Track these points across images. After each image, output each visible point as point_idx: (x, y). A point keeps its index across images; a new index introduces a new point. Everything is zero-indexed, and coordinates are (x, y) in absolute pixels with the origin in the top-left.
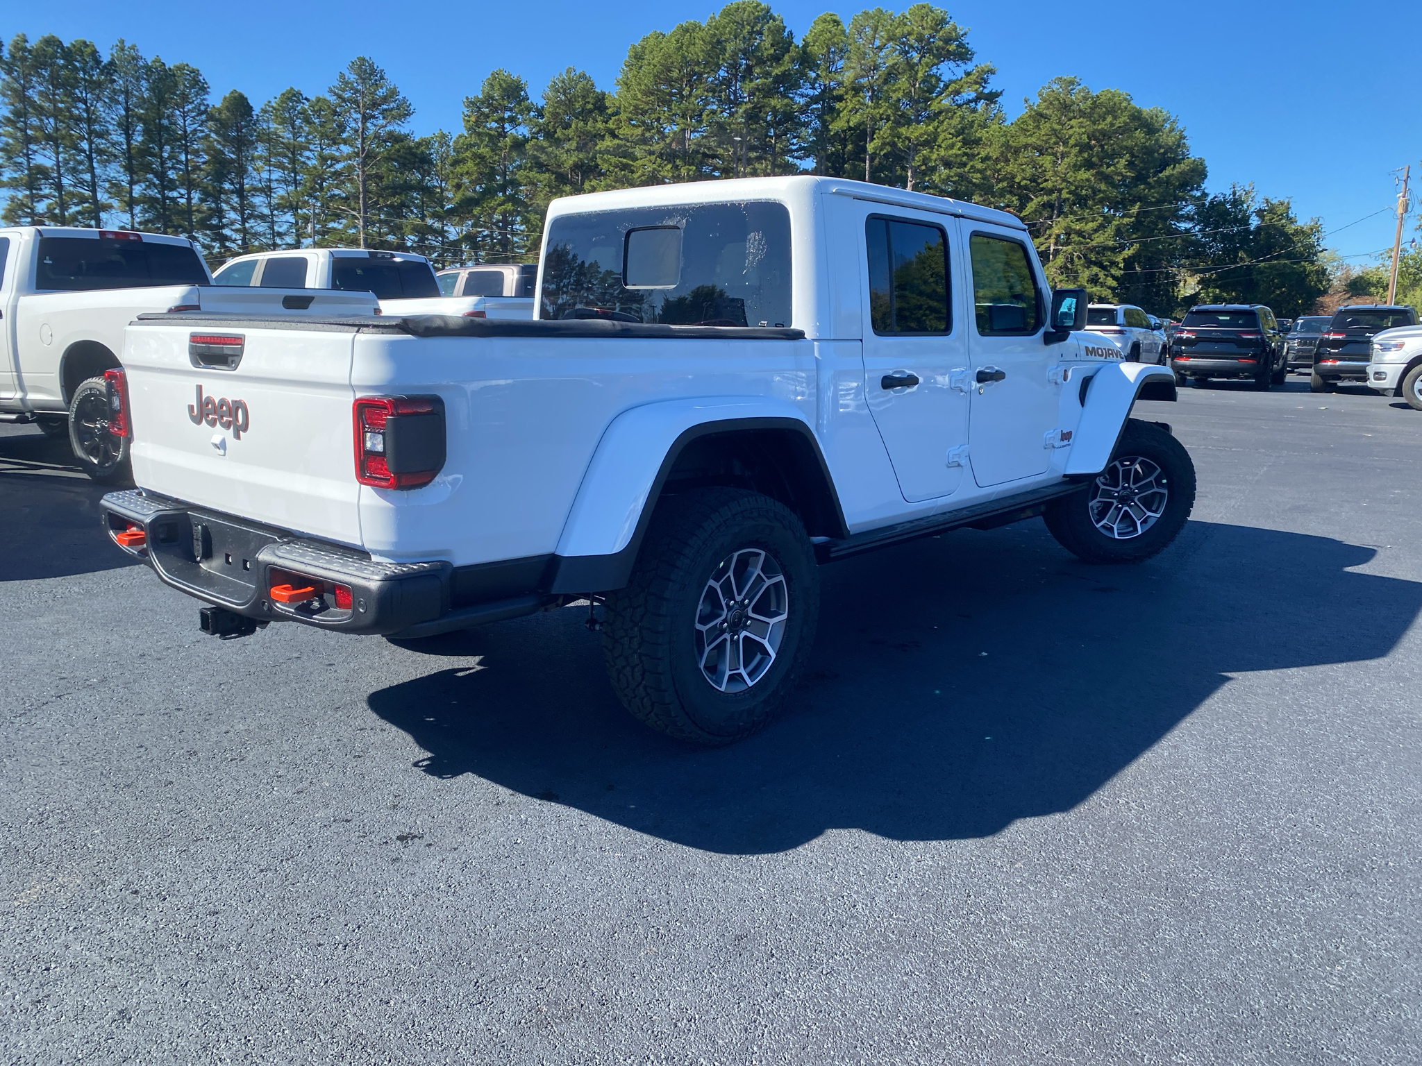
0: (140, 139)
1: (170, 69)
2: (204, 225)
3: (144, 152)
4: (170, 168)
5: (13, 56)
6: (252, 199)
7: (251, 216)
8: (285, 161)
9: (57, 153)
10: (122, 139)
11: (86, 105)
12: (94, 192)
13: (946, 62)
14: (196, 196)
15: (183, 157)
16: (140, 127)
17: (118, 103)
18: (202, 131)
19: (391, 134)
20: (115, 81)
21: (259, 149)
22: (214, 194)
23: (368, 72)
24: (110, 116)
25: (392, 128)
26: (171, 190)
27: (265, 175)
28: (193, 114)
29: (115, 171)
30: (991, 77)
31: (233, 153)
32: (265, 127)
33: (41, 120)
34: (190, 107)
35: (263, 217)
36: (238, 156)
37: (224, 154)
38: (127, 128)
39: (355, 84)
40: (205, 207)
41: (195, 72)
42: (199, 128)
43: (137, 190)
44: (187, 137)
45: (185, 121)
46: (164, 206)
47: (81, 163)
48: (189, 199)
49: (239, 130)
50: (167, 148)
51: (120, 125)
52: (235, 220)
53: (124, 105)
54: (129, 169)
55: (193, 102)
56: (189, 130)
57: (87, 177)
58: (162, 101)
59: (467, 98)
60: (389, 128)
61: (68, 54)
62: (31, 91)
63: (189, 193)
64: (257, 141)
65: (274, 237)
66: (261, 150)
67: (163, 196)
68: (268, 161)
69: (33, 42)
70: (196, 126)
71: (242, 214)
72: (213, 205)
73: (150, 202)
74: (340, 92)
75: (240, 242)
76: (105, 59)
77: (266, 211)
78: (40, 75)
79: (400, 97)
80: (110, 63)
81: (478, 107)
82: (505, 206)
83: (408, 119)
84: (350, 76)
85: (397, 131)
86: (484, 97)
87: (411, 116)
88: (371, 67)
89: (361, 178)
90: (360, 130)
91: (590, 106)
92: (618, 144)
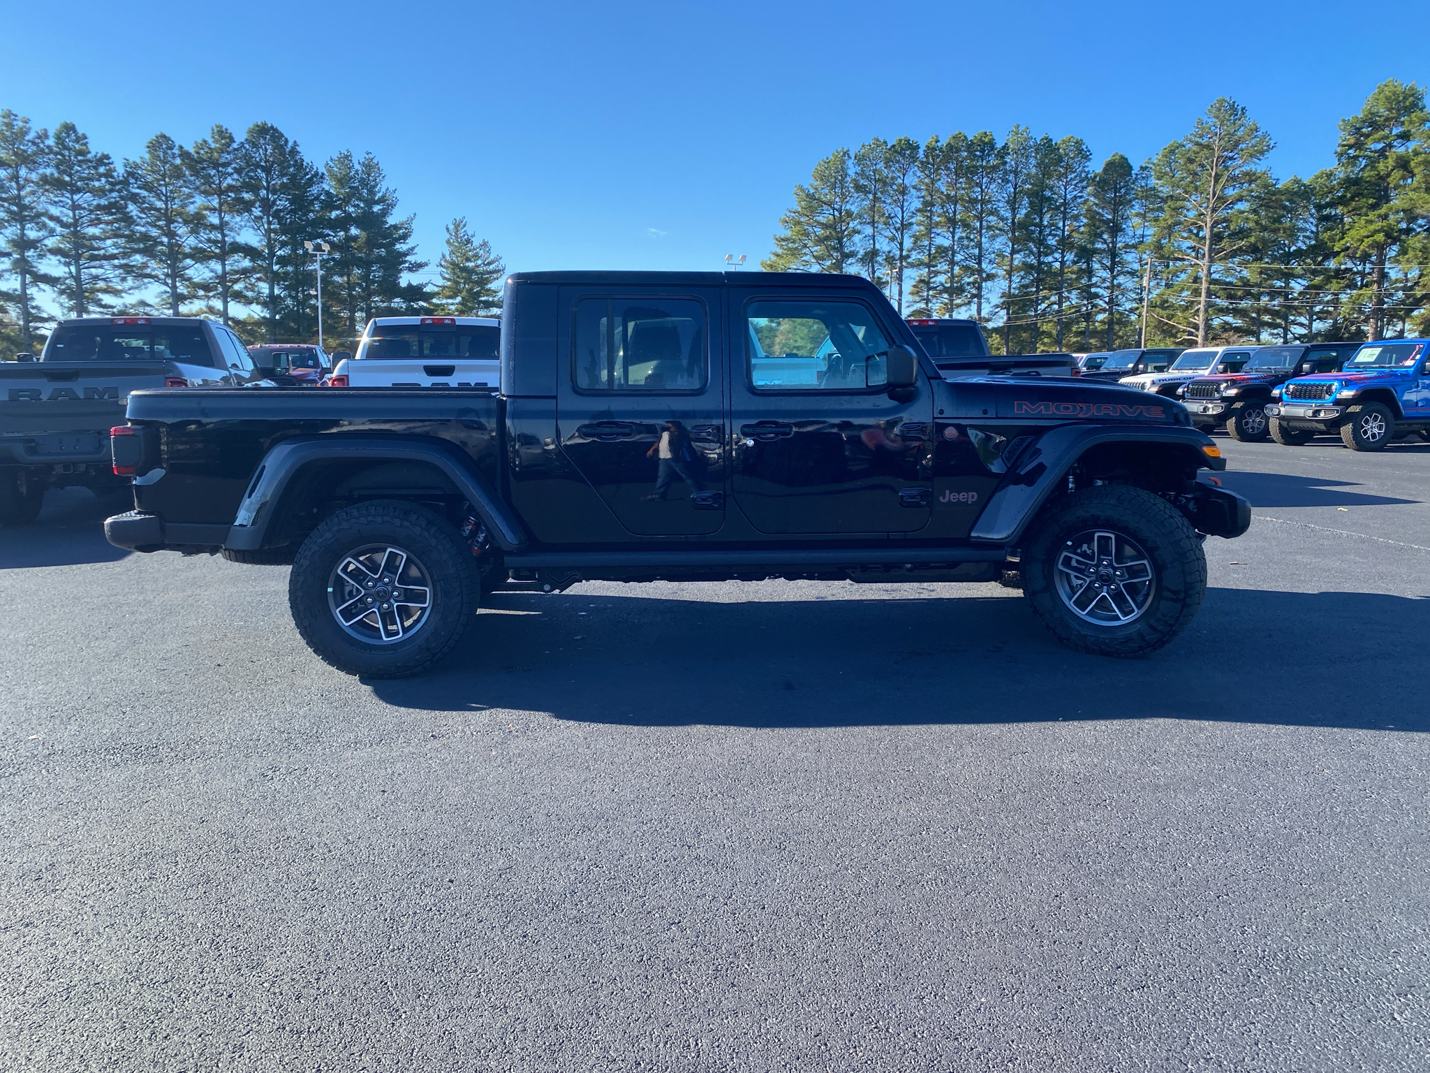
0: (1024, 211)
1: (1056, 144)
2: (1073, 285)
3: (1025, 223)
4: (1048, 235)
5: (927, 156)
6: (1125, 256)
7: (1120, 272)
9: (953, 233)
10: (1008, 215)
11: (981, 187)
12: (979, 263)
14: (1070, 257)
15: (1061, 224)
16: (1026, 201)
17: (1008, 181)
18: (1081, 197)
19: (1246, 174)
20: (1006, 162)
21: (1137, 206)
22: (1086, 254)
23: (1234, 112)
24: (1001, 195)
25: (1248, 168)
26: (1047, 255)
27: (1139, 232)
28: (1075, 182)
29: (1002, 243)
31: (1110, 214)
32: (1143, 184)
33: (943, 207)
34: (1073, 176)
35: (1133, 273)
36: (1114, 217)
37: (1102, 216)
38: (1013, 204)
39: (1213, 128)
40: (1075, 268)
41: (1079, 143)
42: (1080, 194)
43: (1018, 258)
44: (1066, 204)
45: (1066, 189)
46: (1039, 271)
47: (972, 240)
48: (1063, 262)
49: (1117, 191)
50: (1047, 217)
51: (1007, 202)
52: (1106, 277)
53: (1014, 183)
54: (1014, 241)
55: (1075, 172)
56: (1069, 197)
57: (976, 251)
58: (1047, 174)
59: (1344, 120)
60: (1246, 168)
61: (970, 147)
62: (939, 183)
63: (1063, 257)
64: (1135, 199)
66: (1137, 208)
67: (1039, 260)
68: (1143, 216)
69: (943, 142)
70: (1076, 193)
71: (1112, 272)
72: (1084, 266)
73: (1028, 267)
74: (1197, 139)
75: (1107, 299)
76: (999, 145)
77: (1136, 266)
78: (948, 169)
79: (1260, 133)
80: (1004, 148)
81: (1356, 129)
82: (1375, 237)
83: (1267, 154)
84: (1209, 120)
85: (1253, 170)
86: (1366, 116)
87: (1271, 151)
88: (1232, 107)
89: (1209, 225)
90: (1213, 174)
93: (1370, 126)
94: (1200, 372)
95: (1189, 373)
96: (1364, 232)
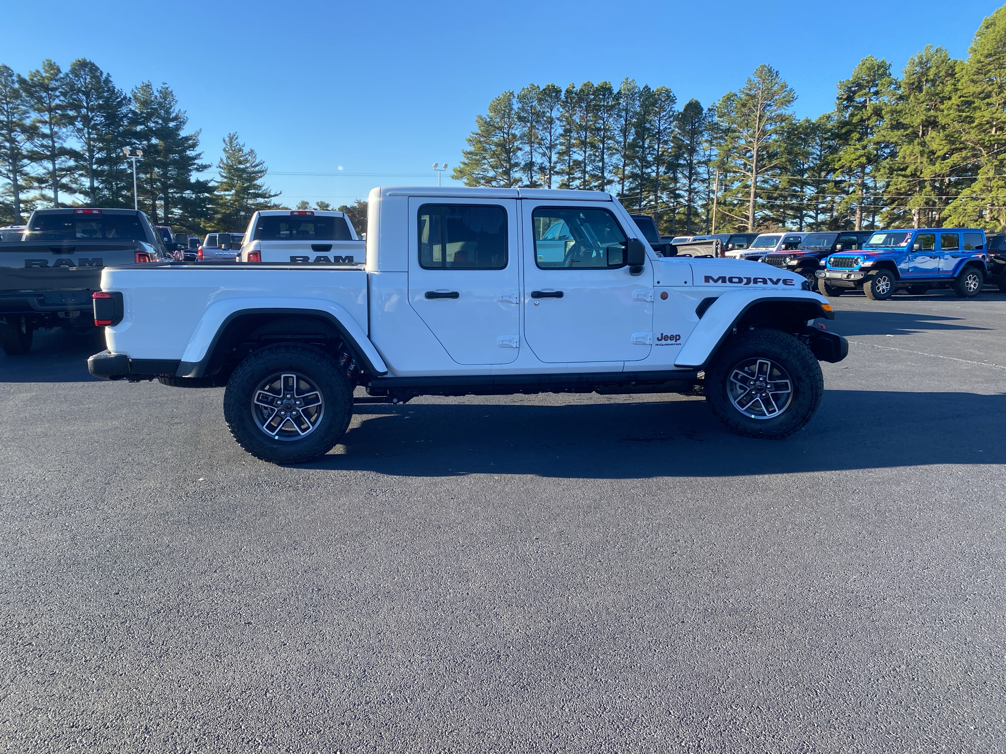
0: (632, 137)
1: (653, 91)
2: (664, 188)
3: (633, 146)
4: (648, 154)
5: (566, 98)
6: (698, 169)
7: (695, 180)
9: (585, 152)
10: (621, 139)
11: (603, 120)
12: (603, 173)
14: (662, 169)
15: (656, 147)
16: (633, 131)
17: (621, 117)
18: (670, 128)
19: (779, 116)
20: (620, 103)
21: (706, 135)
22: (673, 167)
23: (770, 74)
24: (615, 125)
25: (780, 112)
26: (647, 168)
27: (707, 153)
28: (665, 118)
29: (617, 159)
31: (688, 140)
32: (710, 120)
33: (578, 133)
34: (664, 113)
35: (703, 181)
36: (691, 142)
37: (684, 141)
38: (625, 132)
39: (757, 84)
40: (666, 176)
41: (668, 92)
42: (668, 126)
43: (628, 169)
44: (660, 133)
45: (660, 123)
46: (642, 178)
47: (598, 156)
48: (658, 173)
49: (693, 124)
50: (647, 141)
51: (621, 131)
52: (686, 184)
53: (625, 118)
54: (625, 156)
55: (665, 111)
56: (661, 128)
57: (600, 164)
58: (647, 112)
59: (840, 82)
60: (778, 112)
61: (596, 92)
62: (575, 116)
63: (658, 169)
64: (704, 130)
65: (709, 193)
66: (706, 136)
67: (642, 172)
68: (711, 142)
69: (578, 88)
70: (666, 125)
71: (690, 178)
72: (672, 176)
73: (634, 176)
74: (747, 92)
75: (686, 198)
76: (615, 91)
77: (706, 176)
78: (581, 107)
79: (788, 89)
80: (618, 93)
81: (848, 88)
82: (860, 160)
83: (792, 104)
84: (755, 79)
85: (784, 113)
86: (855, 79)
87: (795, 101)
88: (770, 71)
89: (755, 150)
90: (758, 116)
91: (942, 73)
92: (962, 101)
93: (856, 87)
94: (770, 249)
95: (763, 250)
96: (853, 156)
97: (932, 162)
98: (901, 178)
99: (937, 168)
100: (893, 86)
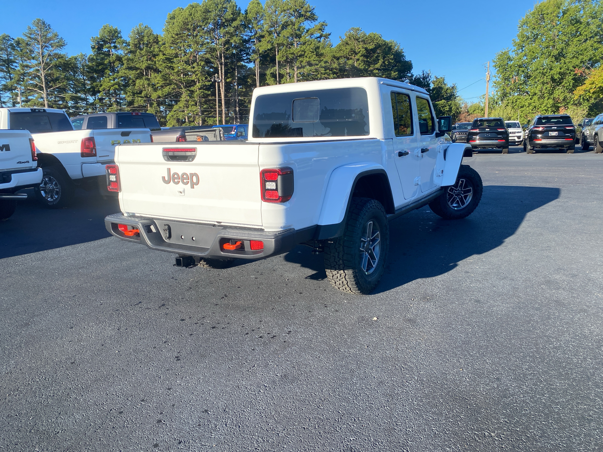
8: (4, 68)
13: (306, 21)
19: (55, 54)
23: (44, 26)
25: (56, 52)
30: (326, 27)
39: (36, 31)
59: (92, 38)
74: (29, 35)
79: (59, 37)
81: (98, 42)
82: (115, 86)
83: (64, 47)
84: (33, 27)
85: (59, 53)
86: (101, 37)
87: (66, 46)
88: (44, 23)
89: (43, 75)
90: (41, 53)
91: (151, 41)
92: (165, 58)
93: (103, 42)
96: (110, 84)
97: (155, 90)
98: (140, 99)
99: (159, 93)
100: (124, 44)
